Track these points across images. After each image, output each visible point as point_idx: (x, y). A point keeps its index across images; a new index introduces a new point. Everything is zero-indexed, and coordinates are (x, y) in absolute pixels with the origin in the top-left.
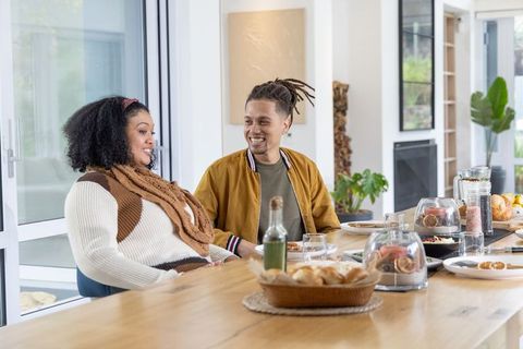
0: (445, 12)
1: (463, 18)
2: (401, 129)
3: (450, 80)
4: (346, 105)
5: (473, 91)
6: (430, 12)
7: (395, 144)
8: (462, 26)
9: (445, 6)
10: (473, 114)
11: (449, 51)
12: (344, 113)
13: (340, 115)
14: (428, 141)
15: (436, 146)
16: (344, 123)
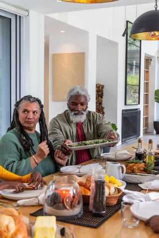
0: (145, 57)
1: (152, 59)
2: (125, 104)
3: (147, 84)
4: (102, 94)
5: (156, 89)
6: (139, 57)
7: (123, 110)
8: (152, 63)
9: (145, 54)
10: (156, 98)
11: (147, 72)
12: (102, 97)
13: (100, 98)
14: (137, 109)
15: (140, 111)
16: (102, 101)
